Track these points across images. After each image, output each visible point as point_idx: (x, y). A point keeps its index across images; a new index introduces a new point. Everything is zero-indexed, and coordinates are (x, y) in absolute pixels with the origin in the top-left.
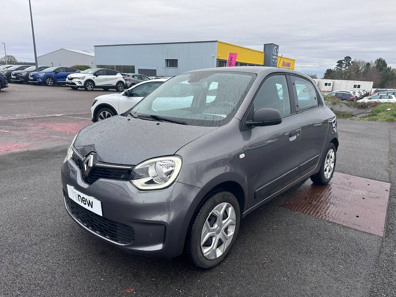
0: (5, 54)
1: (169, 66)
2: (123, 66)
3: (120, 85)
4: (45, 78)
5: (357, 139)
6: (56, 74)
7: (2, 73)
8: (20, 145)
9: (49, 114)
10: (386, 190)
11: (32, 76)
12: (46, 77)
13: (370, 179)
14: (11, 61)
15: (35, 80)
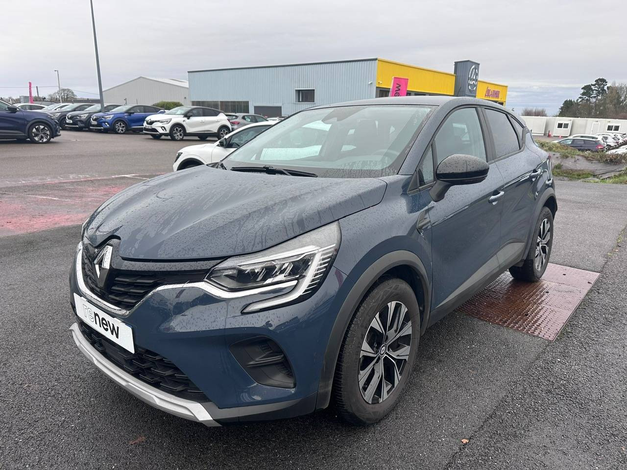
0: (58, 87)
1: (301, 100)
2: (231, 102)
3: (224, 131)
4: (114, 122)
5: (579, 210)
6: (130, 115)
7: (52, 115)
8: (73, 217)
9: (115, 174)
10: (589, 283)
11: (95, 120)
12: (116, 120)
13: (571, 267)
14: (67, 98)
15: (99, 125)
